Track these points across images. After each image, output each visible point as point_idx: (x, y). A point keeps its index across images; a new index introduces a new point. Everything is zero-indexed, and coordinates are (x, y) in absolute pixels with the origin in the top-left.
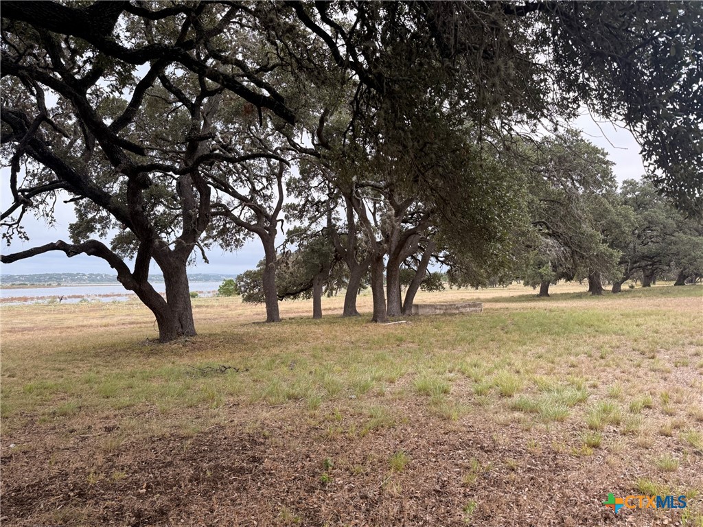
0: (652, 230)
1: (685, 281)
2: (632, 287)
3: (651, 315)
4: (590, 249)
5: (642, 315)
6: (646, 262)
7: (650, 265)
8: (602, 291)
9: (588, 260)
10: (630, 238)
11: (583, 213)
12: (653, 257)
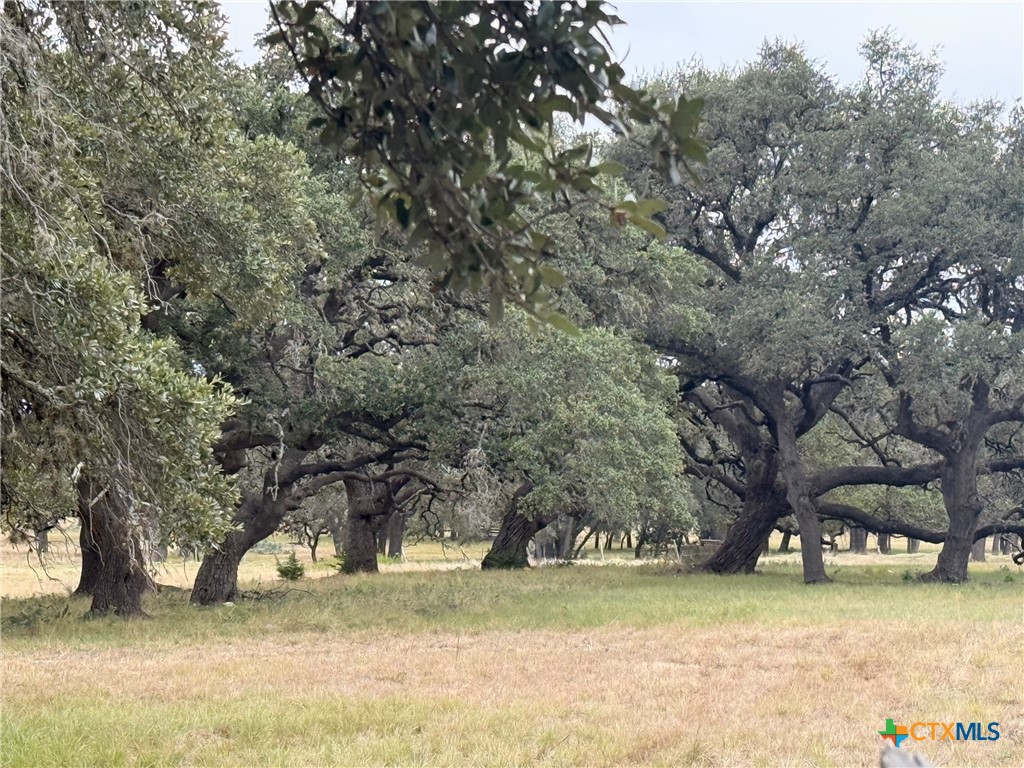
0: (394, 279)
1: (531, 546)
2: (291, 572)
3: (359, 729)
4: (76, 365)
5: (316, 732)
6: (363, 444)
7: (380, 459)
8: (146, 596)
9: (61, 430)
10: (289, 313)
11: (48, 161)
12: (393, 420)
